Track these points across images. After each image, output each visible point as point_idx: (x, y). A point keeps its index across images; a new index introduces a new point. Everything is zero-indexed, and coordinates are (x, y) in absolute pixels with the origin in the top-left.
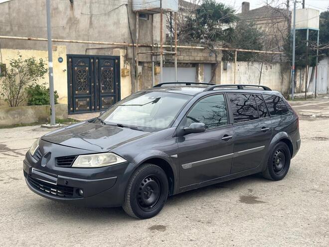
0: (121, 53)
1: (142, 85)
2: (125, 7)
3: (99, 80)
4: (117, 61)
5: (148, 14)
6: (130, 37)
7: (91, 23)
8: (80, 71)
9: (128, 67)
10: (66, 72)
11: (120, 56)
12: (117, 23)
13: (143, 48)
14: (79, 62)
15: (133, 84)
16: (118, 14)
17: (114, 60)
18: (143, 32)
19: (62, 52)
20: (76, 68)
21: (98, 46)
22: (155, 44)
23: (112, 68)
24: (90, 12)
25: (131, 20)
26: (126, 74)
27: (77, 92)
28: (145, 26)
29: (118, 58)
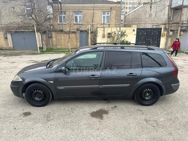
0: (163, 27)
1: (172, 40)
2: (168, 7)
3: (150, 38)
4: (160, 30)
5: (180, 9)
6: (168, 19)
7: (156, 15)
8: (142, 35)
9: (166, 33)
10: (136, 35)
11: (162, 28)
12: (164, 14)
13: (175, 24)
14: (142, 31)
15: (167, 40)
16: (165, 10)
17: (159, 30)
18: (176, 17)
19: (135, 27)
20: (140, 33)
21: (156, 24)
22: (182, 22)
23: (157, 33)
24: (156, 11)
25: (170, 12)
26: (163, 35)
27: (139, 42)
28: (177, 14)
29: (161, 29)
